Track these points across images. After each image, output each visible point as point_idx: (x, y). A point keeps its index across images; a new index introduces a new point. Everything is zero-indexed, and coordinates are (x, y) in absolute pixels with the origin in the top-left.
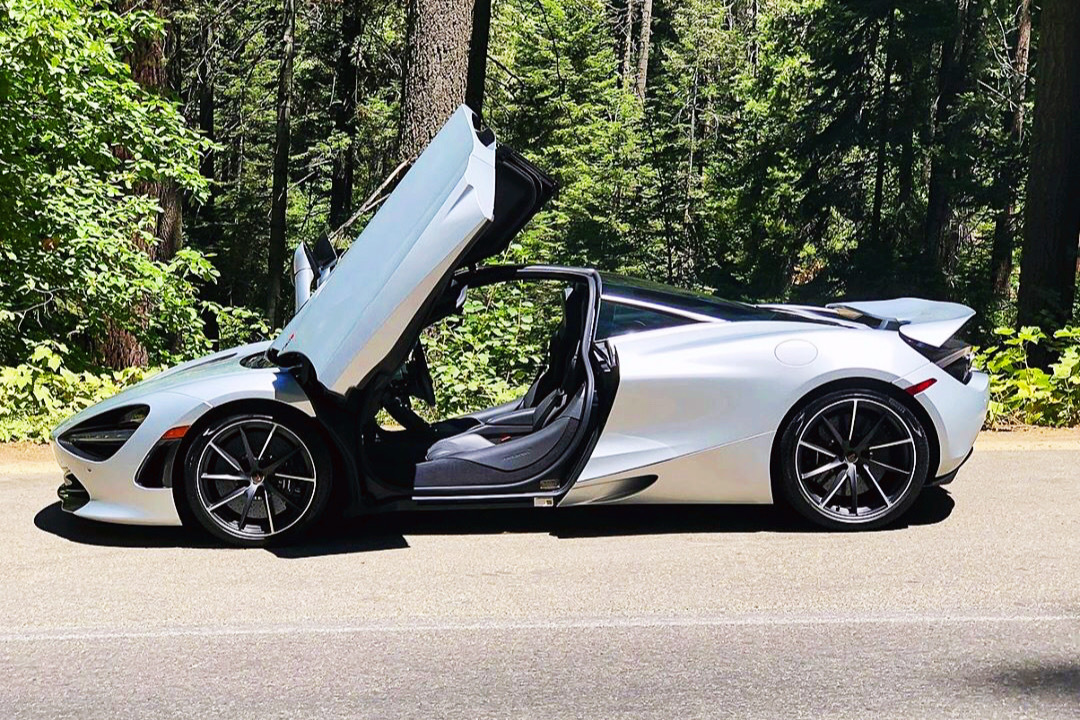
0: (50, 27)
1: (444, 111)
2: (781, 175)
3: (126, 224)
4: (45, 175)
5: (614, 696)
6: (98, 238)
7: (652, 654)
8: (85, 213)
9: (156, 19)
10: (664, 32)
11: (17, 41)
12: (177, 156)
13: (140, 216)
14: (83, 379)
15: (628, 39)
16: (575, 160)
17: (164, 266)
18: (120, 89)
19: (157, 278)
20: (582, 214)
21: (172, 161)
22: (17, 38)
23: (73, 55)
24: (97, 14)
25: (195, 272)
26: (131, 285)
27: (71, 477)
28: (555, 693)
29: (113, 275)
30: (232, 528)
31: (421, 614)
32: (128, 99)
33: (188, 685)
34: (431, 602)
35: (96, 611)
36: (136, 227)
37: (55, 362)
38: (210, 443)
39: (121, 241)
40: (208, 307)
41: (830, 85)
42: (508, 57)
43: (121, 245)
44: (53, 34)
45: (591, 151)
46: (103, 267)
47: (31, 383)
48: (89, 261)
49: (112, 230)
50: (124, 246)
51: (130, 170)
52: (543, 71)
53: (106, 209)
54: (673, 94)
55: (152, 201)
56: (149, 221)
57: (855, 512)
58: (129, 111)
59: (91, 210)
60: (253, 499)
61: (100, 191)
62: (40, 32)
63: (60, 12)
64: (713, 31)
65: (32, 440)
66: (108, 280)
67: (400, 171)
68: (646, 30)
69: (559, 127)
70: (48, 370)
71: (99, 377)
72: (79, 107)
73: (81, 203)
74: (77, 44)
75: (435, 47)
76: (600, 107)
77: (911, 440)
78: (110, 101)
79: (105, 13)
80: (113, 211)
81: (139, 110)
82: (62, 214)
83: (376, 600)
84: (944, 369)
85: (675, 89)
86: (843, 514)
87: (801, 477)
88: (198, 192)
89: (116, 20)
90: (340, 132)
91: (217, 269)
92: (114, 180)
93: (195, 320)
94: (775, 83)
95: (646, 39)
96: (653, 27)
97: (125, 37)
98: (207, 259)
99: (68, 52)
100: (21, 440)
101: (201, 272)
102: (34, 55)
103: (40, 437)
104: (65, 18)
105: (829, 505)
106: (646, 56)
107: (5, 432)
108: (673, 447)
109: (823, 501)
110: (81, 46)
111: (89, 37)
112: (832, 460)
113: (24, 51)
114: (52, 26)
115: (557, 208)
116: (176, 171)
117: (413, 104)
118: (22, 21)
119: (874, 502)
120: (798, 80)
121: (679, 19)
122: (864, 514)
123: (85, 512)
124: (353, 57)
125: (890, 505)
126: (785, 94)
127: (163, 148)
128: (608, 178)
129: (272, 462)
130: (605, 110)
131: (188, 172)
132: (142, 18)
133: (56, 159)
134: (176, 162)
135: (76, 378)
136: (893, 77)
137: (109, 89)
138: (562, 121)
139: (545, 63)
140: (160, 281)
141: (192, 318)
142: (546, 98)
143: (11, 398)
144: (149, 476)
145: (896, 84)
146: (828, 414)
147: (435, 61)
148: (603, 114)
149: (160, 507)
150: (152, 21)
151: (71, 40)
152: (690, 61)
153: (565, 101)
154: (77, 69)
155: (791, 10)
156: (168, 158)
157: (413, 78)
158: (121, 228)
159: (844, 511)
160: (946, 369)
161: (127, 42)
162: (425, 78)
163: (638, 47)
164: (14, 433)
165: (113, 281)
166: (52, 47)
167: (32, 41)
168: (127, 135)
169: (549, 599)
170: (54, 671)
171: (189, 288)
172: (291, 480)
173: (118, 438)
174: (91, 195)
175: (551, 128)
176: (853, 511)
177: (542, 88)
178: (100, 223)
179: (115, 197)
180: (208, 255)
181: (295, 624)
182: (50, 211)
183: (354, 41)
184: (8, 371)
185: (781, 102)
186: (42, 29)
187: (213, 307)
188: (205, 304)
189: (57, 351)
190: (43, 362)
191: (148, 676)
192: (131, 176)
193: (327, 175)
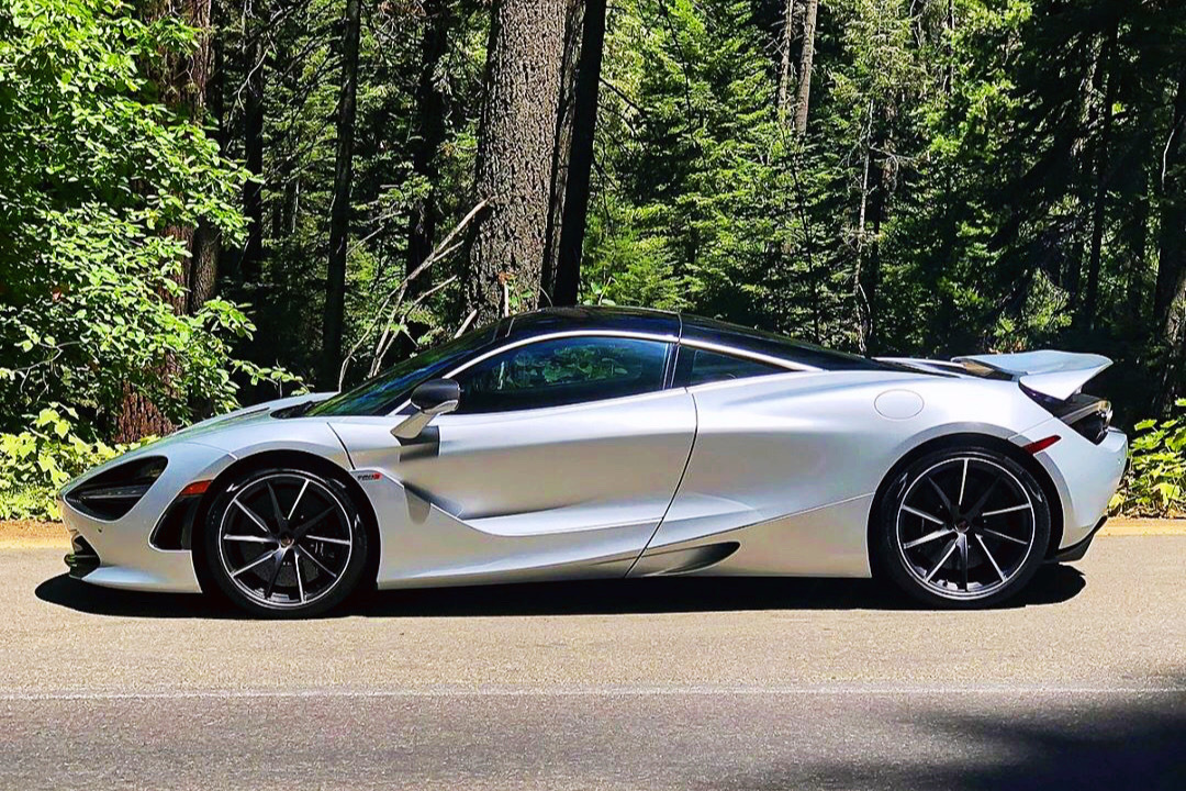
0: (60, 37)
1: (531, 141)
2: (973, 231)
3: (147, 270)
4: (53, 212)
5: (658, 755)
6: (114, 286)
7: (708, 718)
8: (98, 257)
9: (186, 27)
10: (833, 51)
11: (22, 53)
12: (209, 190)
13: (163, 261)
14: (95, 450)
15: (785, 60)
16: (714, 213)
17: (191, 320)
18: (143, 112)
19: (180, 332)
20: (721, 281)
21: (203, 196)
22: (23, 48)
23: (87, 69)
24: (117, 22)
25: (226, 324)
26: (152, 341)
27: (80, 541)
28: (596, 750)
29: (130, 329)
30: (257, 596)
31: (461, 681)
32: (152, 124)
33: (203, 739)
34: (473, 670)
35: (106, 675)
36: (159, 274)
37: (62, 428)
38: (235, 500)
39: (141, 290)
40: (241, 367)
41: (1034, 117)
42: (632, 81)
43: (140, 295)
44: (65, 45)
45: (734, 202)
46: (120, 320)
47: (34, 451)
48: (102, 312)
49: (130, 277)
50: (144, 295)
51: (153, 208)
52: (676, 100)
53: (124, 253)
54: (843, 131)
55: (179, 244)
56: (174, 267)
57: (965, 588)
58: (153, 138)
59: (105, 254)
60: (281, 565)
61: (117, 231)
62: (50, 41)
63: (73, 18)
64: (892, 49)
65: (35, 517)
66: (125, 335)
67: (477, 213)
68: (809, 49)
69: (695, 170)
70: (55, 438)
71: (114, 448)
72: (94, 132)
73: (94, 245)
74: (93, 55)
75: (521, 63)
76: (746, 145)
77: (1030, 505)
78: (132, 126)
79: (126, 21)
80: (132, 255)
81: (165, 137)
82: (72, 257)
83: (414, 667)
84: (1071, 426)
85: (845, 124)
86: (952, 590)
87: (902, 547)
88: (233, 232)
89: (139, 30)
90: (419, 176)
91: (252, 322)
92: (134, 219)
93: (227, 384)
94: (968, 115)
95: (808, 60)
96: (818, 44)
97: (150, 50)
98: (240, 310)
99: (82, 66)
100: (22, 518)
101: (233, 326)
102: (42, 69)
103: (44, 515)
104: (78, 26)
105: (935, 579)
106: (808, 80)
107: (5, 508)
108: (758, 510)
109: (927, 575)
110: (98, 60)
111: (106, 48)
112: (939, 528)
113: (29, 64)
114: (63, 34)
115: (690, 272)
116: (206, 206)
117: (493, 132)
118: (28, 29)
119: (987, 576)
120: (997, 112)
121: (851, 34)
122: (974, 590)
123: (96, 577)
124: (435, 82)
125: (1005, 580)
126: (981, 129)
127: (192, 181)
128: (757, 234)
129: (303, 522)
130: (754, 150)
131: (220, 208)
132: (170, 27)
133: (66, 196)
134: (208, 197)
135: (88, 448)
136: (1116, 108)
137: (130, 112)
138: (698, 163)
139: (678, 89)
140: (185, 336)
141: (223, 382)
142: (679, 135)
143: (11, 469)
144: (166, 537)
145: (1120, 116)
146: (935, 475)
147: (520, 81)
148: (751, 155)
149: (179, 572)
150: (180, 30)
151: (85, 52)
152: (864, 87)
153: (702, 139)
154: (92, 86)
155: (990, 23)
156: (199, 192)
157: (494, 101)
158: (142, 275)
159: (952, 586)
160: (1074, 426)
161: (152, 55)
162: (508, 100)
163: (798, 70)
164: (15, 509)
165: (131, 335)
166: (63, 60)
167: (40, 53)
168: (150, 165)
169: (605, 669)
170: (60, 726)
171: (218, 344)
172: (325, 542)
173: (133, 494)
174: (107, 235)
175: (684, 172)
176: (962, 586)
177: (676, 122)
178: (116, 268)
179: (135, 238)
180: (241, 306)
181: (321, 688)
182: (59, 254)
183: (437, 62)
184: (9, 438)
185: (975, 139)
186: (52, 38)
187: (247, 368)
188: (237, 363)
189: (64, 415)
190: (50, 427)
191: (160, 732)
192: (154, 214)
193: (402, 230)
